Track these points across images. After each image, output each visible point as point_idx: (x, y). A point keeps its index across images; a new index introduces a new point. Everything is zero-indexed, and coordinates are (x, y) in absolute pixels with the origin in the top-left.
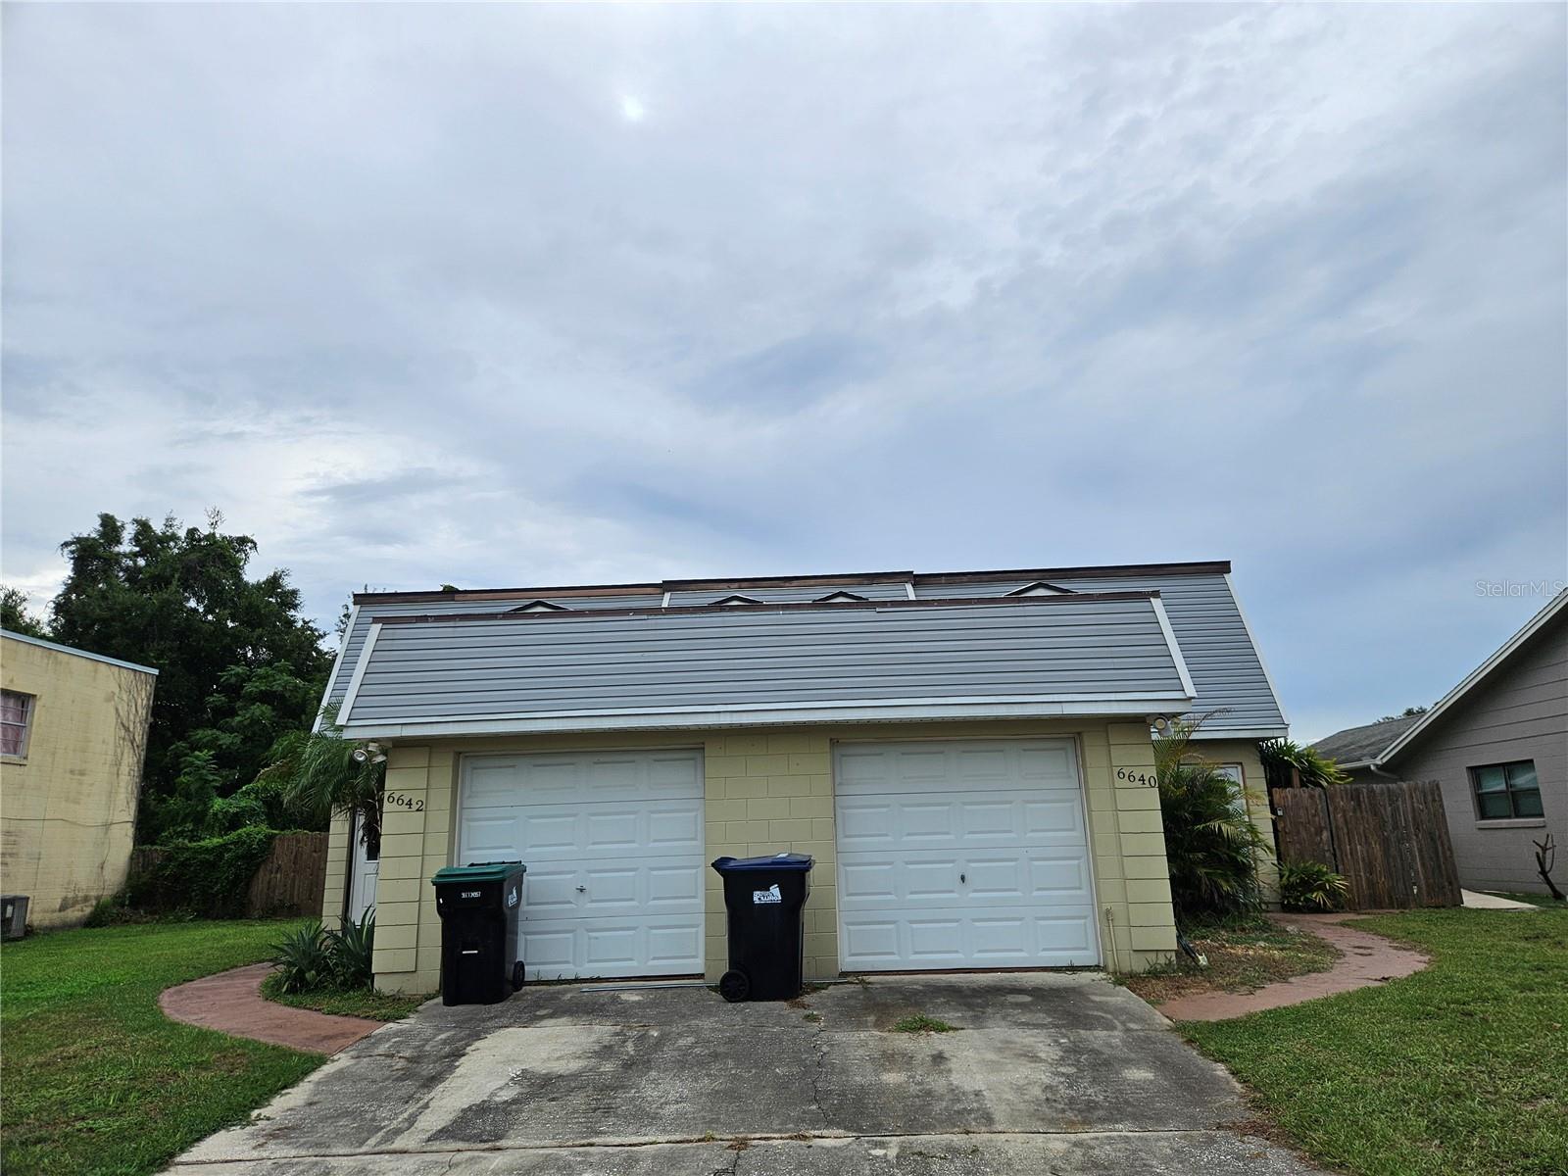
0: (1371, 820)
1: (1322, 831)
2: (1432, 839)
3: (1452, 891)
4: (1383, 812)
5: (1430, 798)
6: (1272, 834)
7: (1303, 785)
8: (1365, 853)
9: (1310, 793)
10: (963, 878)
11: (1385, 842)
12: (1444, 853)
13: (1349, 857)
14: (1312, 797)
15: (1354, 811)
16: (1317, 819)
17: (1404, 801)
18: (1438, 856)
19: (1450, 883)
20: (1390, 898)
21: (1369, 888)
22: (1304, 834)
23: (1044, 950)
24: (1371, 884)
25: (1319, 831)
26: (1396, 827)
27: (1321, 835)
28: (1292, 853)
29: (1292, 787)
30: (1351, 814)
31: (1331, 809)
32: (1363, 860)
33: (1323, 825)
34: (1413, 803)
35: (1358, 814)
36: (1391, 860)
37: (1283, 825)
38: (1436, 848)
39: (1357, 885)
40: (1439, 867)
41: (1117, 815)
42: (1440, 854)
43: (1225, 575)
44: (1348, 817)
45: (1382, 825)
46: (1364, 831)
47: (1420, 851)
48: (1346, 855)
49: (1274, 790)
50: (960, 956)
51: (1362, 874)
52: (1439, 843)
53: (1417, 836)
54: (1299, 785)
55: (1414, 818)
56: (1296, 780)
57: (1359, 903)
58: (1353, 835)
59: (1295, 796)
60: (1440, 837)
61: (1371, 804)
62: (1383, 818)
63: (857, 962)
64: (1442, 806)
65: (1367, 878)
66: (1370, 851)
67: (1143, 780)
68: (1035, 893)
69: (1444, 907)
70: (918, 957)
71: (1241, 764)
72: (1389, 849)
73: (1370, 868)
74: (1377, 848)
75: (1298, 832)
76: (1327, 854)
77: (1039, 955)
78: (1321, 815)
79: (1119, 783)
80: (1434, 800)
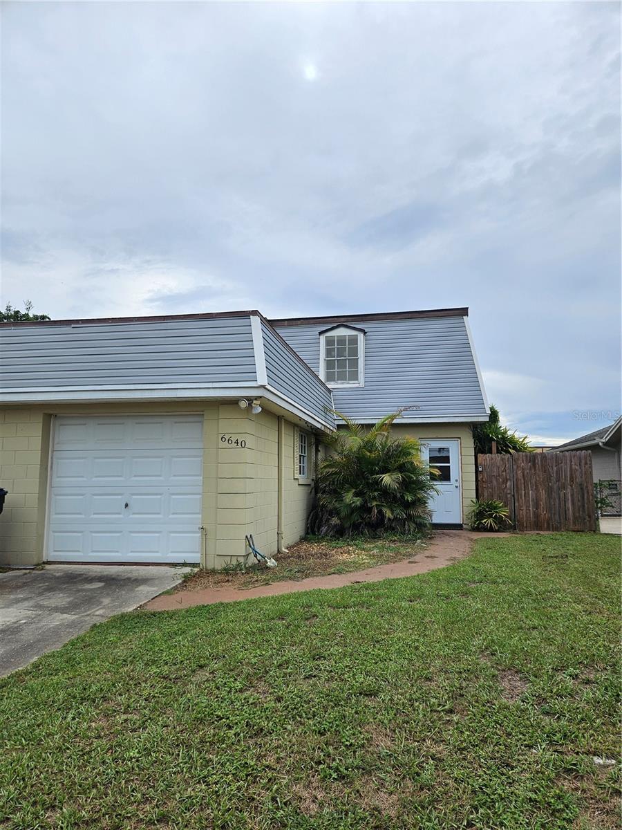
0: (541, 476)
1: (507, 481)
2: (582, 489)
3: (590, 522)
4: (551, 470)
5: (583, 462)
6: (474, 483)
7: (498, 452)
8: (535, 496)
9: (501, 457)
10: (127, 505)
11: (550, 491)
12: (588, 498)
13: (523, 498)
14: (503, 460)
15: (530, 469)
16: (504, 473)
17: (566, 463)
18: (583, 498)
19: (590, 517)
20: (548, 524)
21: (535, 517)
22: (495, 483)
23: (172, 552)
24: (537, 516)
25: (505, 481)
26: (558, 480)
27: (506, 484)
28: (486, 494)
29: (491, 453)
30: (528, 471)
31: (515, 467)
32: (533, 500)
33: (508, 477)
34: (571, 465)
35: (533, 471)
36: (552, 501)
37: (482, 477)
38: (583, 494)
39: (526, 516)
40: (584, 506)
41: (217, 466)
42: (586, 497)
43: (464, 317)
44: (525, 472)
45: (549, 478)
46: (536, 483)
47: (572, 495)
48: (521, 498)
49: (479, 455)
50: (119, 554)
51: (531, 509)
52: (585, 491)
53: (571, 486)
54: (496, 451)
55: (571, 475)
56: (494, 449)
57: (526, 527)
58: (528, 485)
59: (492, 459)
60: (587, 487)
61: (542, 465)
62: (550, 474)
63: (57, 556)
64: (591, 467)
65: (534, 512)
66: (538, 494)
67: (238, 443)
68: (171, 516)
69: (583, 531)
70: (95, 554)
71: (460, 438)
72: (551, 494)
73: (537, 505)
74: (543, 495)
75: (491, 482)
76: (509, 496)
77: (168, 555)
78: (507, 471)
79: (222, 445)
80: (586, 463)
